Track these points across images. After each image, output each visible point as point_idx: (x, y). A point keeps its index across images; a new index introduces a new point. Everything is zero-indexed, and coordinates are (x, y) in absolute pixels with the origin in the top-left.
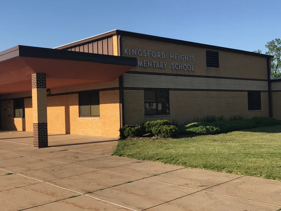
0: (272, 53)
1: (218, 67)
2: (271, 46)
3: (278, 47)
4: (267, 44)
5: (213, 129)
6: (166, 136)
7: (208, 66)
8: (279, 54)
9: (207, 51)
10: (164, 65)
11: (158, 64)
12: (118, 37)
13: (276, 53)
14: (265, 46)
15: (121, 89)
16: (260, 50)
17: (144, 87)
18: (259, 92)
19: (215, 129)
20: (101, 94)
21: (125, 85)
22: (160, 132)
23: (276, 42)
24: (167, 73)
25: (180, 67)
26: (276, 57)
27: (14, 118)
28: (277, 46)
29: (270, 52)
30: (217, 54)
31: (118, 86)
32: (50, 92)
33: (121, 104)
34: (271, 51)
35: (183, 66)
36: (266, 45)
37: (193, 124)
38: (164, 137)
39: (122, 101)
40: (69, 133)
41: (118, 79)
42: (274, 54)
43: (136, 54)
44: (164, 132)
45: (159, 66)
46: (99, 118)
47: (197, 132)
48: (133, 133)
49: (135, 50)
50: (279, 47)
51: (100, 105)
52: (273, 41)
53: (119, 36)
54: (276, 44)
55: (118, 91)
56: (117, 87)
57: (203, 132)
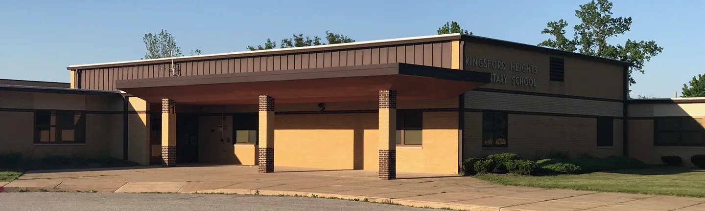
0: (589, 29)
1: (562, 80)
2: (589, 13)
3: (602, 17)
4: (579, 9)
5: (574, 168)
6: (526, 173)
7: (552, 79)
8: (603, 31)
9: (551, 58)
10: (504, 79)
11: (498, 77)
12: (460, 43)
13: (596, 29)
14: (575, 13)
15: (462, 110)
16: (564, 21)
17: (482, 108)
18: (611, 119)
19: (575, 168)
20: (425, 115)
21: (467, 106)
22: (517, 168)
23: (599, 7)
24: (507, 89)
25: (521, 81)
26: (596, 38)
27: (235, 145)
28: (600, 15)
29: (583, 26)
30: (562, 62)
31: (458, 107)
32: (324, 108)
33: (461, 131)
34: (586, 24)
35: (524, 79)
36: (577, 11)
37: (545, 160)
38: (523, 174)
39: (461, 127)
40: (362, 168)
41: (457, 99)
42: (592, 31)
43: (476, 64)
44: (523, 168)
45: (499, 81)
46: (421, 148)
47: (556, 170)
48: (486, 167)
49: (475, 60)
50: (604, 17)
51: (423, 130)
52: (593, 2)
53: (463, 43)
54: (598, 11)
55: (457, 113)
56: (456, 107)
57: (563, 170)
